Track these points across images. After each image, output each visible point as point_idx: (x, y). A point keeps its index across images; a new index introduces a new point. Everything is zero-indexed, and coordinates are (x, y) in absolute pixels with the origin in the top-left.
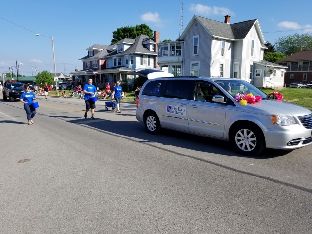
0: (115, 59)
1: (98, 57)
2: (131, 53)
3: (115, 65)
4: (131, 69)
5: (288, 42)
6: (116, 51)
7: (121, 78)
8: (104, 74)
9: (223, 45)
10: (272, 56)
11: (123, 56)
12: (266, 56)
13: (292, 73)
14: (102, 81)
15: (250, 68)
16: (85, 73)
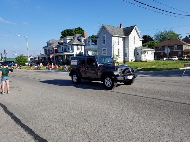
0: (62, 47)
1: (53, 47)
2: (71, 44)
3: (62, 50)
4: (71, 53)
5: (161, 35)
6: (63, 43)
7: (66, 58)
8: (56, 56)
9: (119, 39)
10: (151, 43)
11: (66, 46)
12: (148, 43)
13: (162, 52)
14: (55, 60)
15: (134, 50)
16: (46, 56)
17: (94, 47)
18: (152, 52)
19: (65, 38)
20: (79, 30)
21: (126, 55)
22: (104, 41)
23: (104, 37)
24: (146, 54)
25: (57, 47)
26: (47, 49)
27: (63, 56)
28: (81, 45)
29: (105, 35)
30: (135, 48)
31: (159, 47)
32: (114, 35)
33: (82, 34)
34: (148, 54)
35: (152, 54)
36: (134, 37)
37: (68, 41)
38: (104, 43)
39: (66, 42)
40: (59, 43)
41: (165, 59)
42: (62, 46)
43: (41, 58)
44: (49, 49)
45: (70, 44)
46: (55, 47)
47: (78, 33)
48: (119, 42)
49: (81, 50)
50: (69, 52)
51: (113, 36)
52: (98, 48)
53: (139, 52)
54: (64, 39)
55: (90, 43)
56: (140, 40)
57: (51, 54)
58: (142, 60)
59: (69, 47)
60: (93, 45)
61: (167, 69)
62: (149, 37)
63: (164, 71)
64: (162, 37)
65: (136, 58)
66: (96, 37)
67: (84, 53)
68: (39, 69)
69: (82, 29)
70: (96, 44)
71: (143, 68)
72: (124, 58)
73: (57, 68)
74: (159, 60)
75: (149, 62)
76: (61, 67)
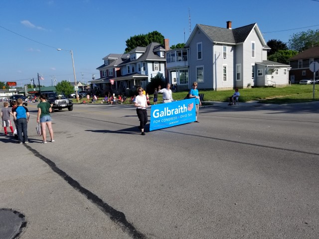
1: (113, 66)
2: (143, 60)
3: (129, 71)
4: (144, 75)
5: (302, 38)
6: (129, 59)
7: (135, 84)
8: (120, 81)
9: (225, 49)
10: (284, 54)
11: (135, 64)
12: (278, 54)
13: (304, 69)
14: (118, 88)
15: (252, 68)
16: (103, 81)
17: (182, 64)
18: (285, 70)
19: (133, 50)
20: (156, 37)
21: (237, 76)
22: (200, 53)
23: (199, 46)
24: (274, 74)
25: (120, 66)
26: (104, 70)
27: (130, 82)
28: (160, 62)
29: (201, 43)
30: (254, 64)
31: (297, 61)
32: (216, 42)
33: (160, 42)
34: (277, 73)
35: (285, 73)
36: (253, 44)
37: (138, 56)
38: (200, 57)
39: (135, 57)
40: (123, 59)
41: (309, 82)
42: (128, 65)
43: (94, 86)
44: (107, 71)
45: (141, 60)
46: (117, 67)
47: (154, 41)
48: (225, 54)
49: (160, 70)
50: (140, 74)
51: (214, 44)
52: (189, 66)
53: (262, 70)
54: (131, 52)
55: (175, 58)
56: (264, 50)
57: (112, 78)
58: (267, 85)
59: (139, 65)
60: (180, 60)
61: (314, 100)
62: (280, 42)
63: (307, 103)
64: (303, 42)
65: (255, 81)
66: (185, 47)
67: (164, 75)
68: (93, 103)
69: (160, 34)
70: (185, 59)
71: (268, 98)
72: (235, 82)
73: (122, 100)
74: (298, 83)
75: (280, 89)
76: (129, 99)
